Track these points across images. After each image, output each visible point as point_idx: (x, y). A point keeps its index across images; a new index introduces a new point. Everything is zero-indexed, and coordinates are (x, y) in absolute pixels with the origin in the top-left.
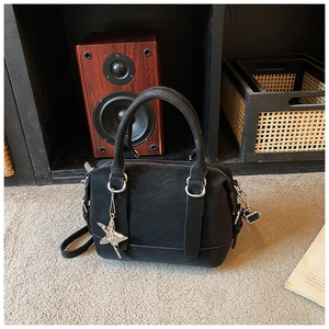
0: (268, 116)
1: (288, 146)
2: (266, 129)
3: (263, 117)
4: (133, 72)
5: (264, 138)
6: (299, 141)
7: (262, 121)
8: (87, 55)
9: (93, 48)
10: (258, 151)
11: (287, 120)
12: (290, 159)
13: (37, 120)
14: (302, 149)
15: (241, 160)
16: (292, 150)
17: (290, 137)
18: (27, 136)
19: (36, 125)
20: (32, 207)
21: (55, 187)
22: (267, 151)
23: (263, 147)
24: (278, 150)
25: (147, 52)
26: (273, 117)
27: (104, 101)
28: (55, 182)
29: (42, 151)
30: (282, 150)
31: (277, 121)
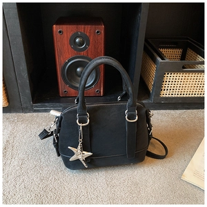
0: (169, 75)
1: (179, 93)
2: (167, 83)
3: (166, 75)
4: (88, 44)
5: (166, 88)
6: (186, 90)
7: (166, 78)
8: (60, 32)
9: (64, 28)
10: (162, 96)
11: (180, 78)
12: (180, 101)
13: (26, 72)
14: (188, 96)
15: (151, 101)
16: (182, 96)
17: (181, 88)
18: (19, 81)
19: (25, 75)
20: (21, 127)
21: (35, 114)
22: (167, 96)
23: (165, 94)
24: (173, 96)
25: (98, 32)
26: (172, 75)
27: (69, 61)
28: (35, 111)
29: (28, 91)
30: (176, 96)
31: (175, 78)
